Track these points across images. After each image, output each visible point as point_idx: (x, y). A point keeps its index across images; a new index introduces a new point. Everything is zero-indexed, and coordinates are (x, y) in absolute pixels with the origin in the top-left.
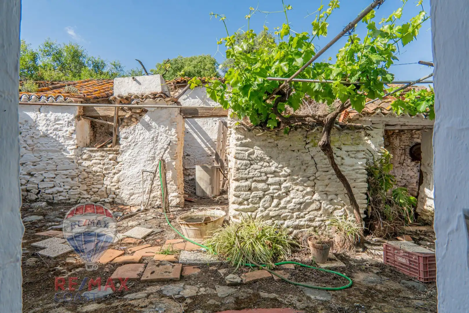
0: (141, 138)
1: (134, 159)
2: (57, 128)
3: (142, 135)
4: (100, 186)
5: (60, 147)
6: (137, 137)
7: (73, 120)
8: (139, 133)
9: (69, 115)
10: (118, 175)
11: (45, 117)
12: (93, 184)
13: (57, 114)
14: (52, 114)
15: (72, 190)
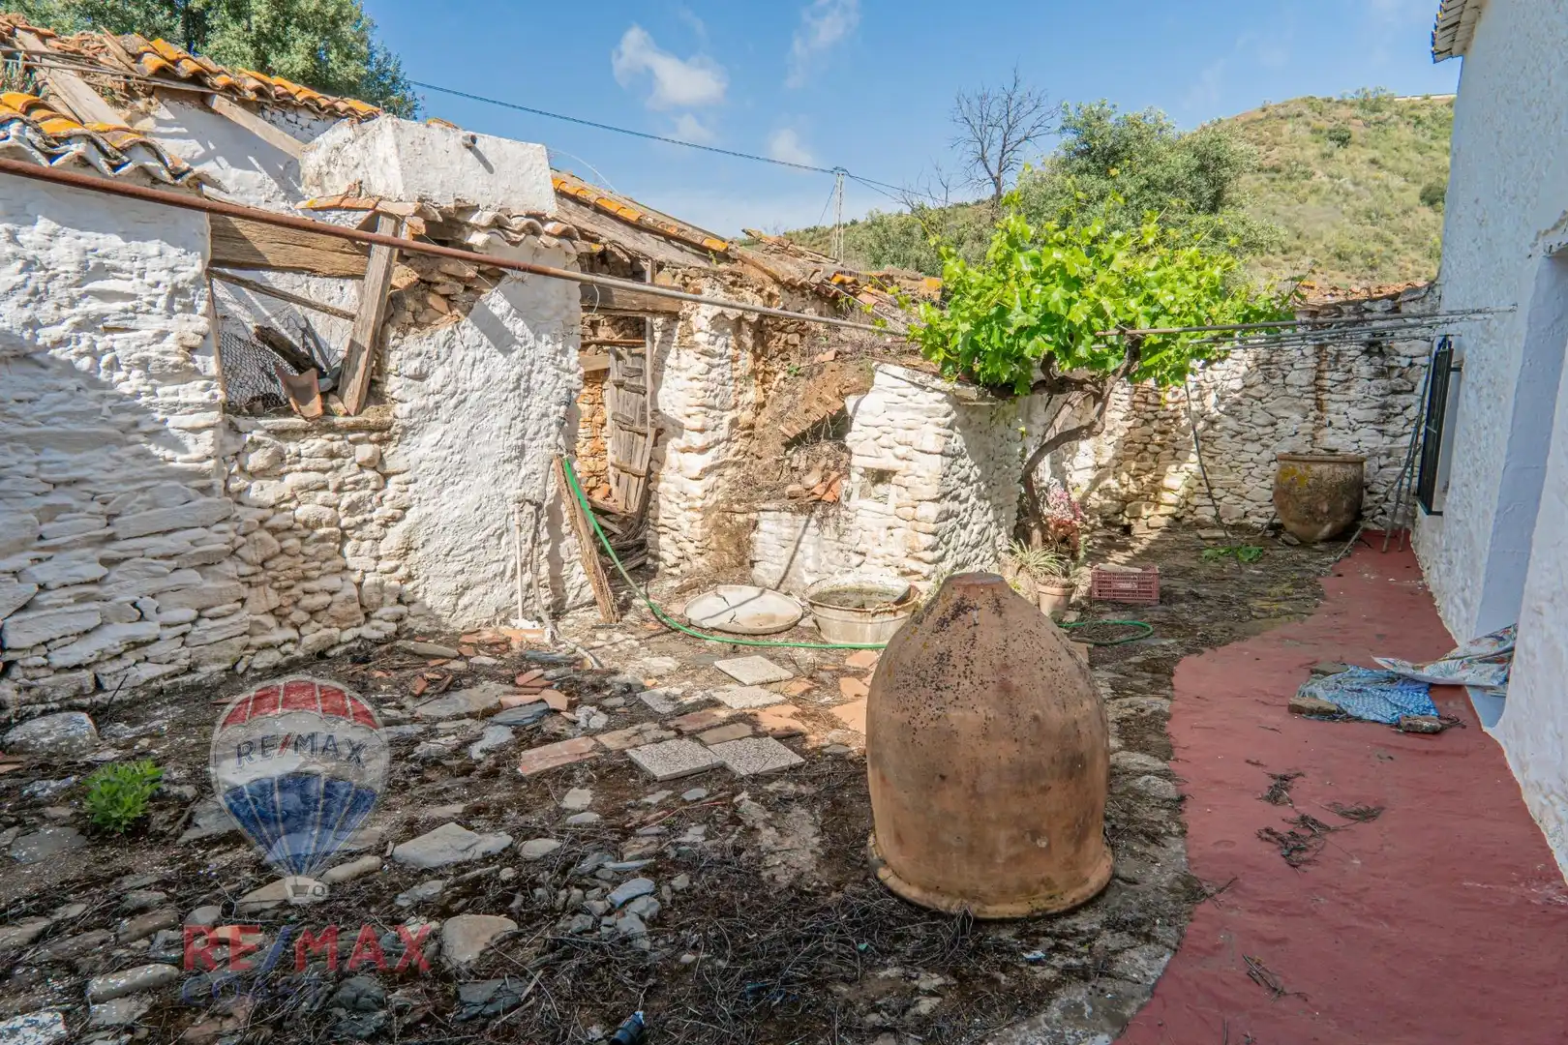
0: (479, 376)
1: (457, 457)
2: (102, 317)
3: (480, 367)
4: (333, 582)
5: (126, 418)
6: (461, 374)
7: (196, 281)
8: (469, 360)
9: (173, 252)
10: (402, 526)
11: (10, 249)
12: (306, 579)
13: (89, 239)
14: (53, 236)
15: (205, 623)
